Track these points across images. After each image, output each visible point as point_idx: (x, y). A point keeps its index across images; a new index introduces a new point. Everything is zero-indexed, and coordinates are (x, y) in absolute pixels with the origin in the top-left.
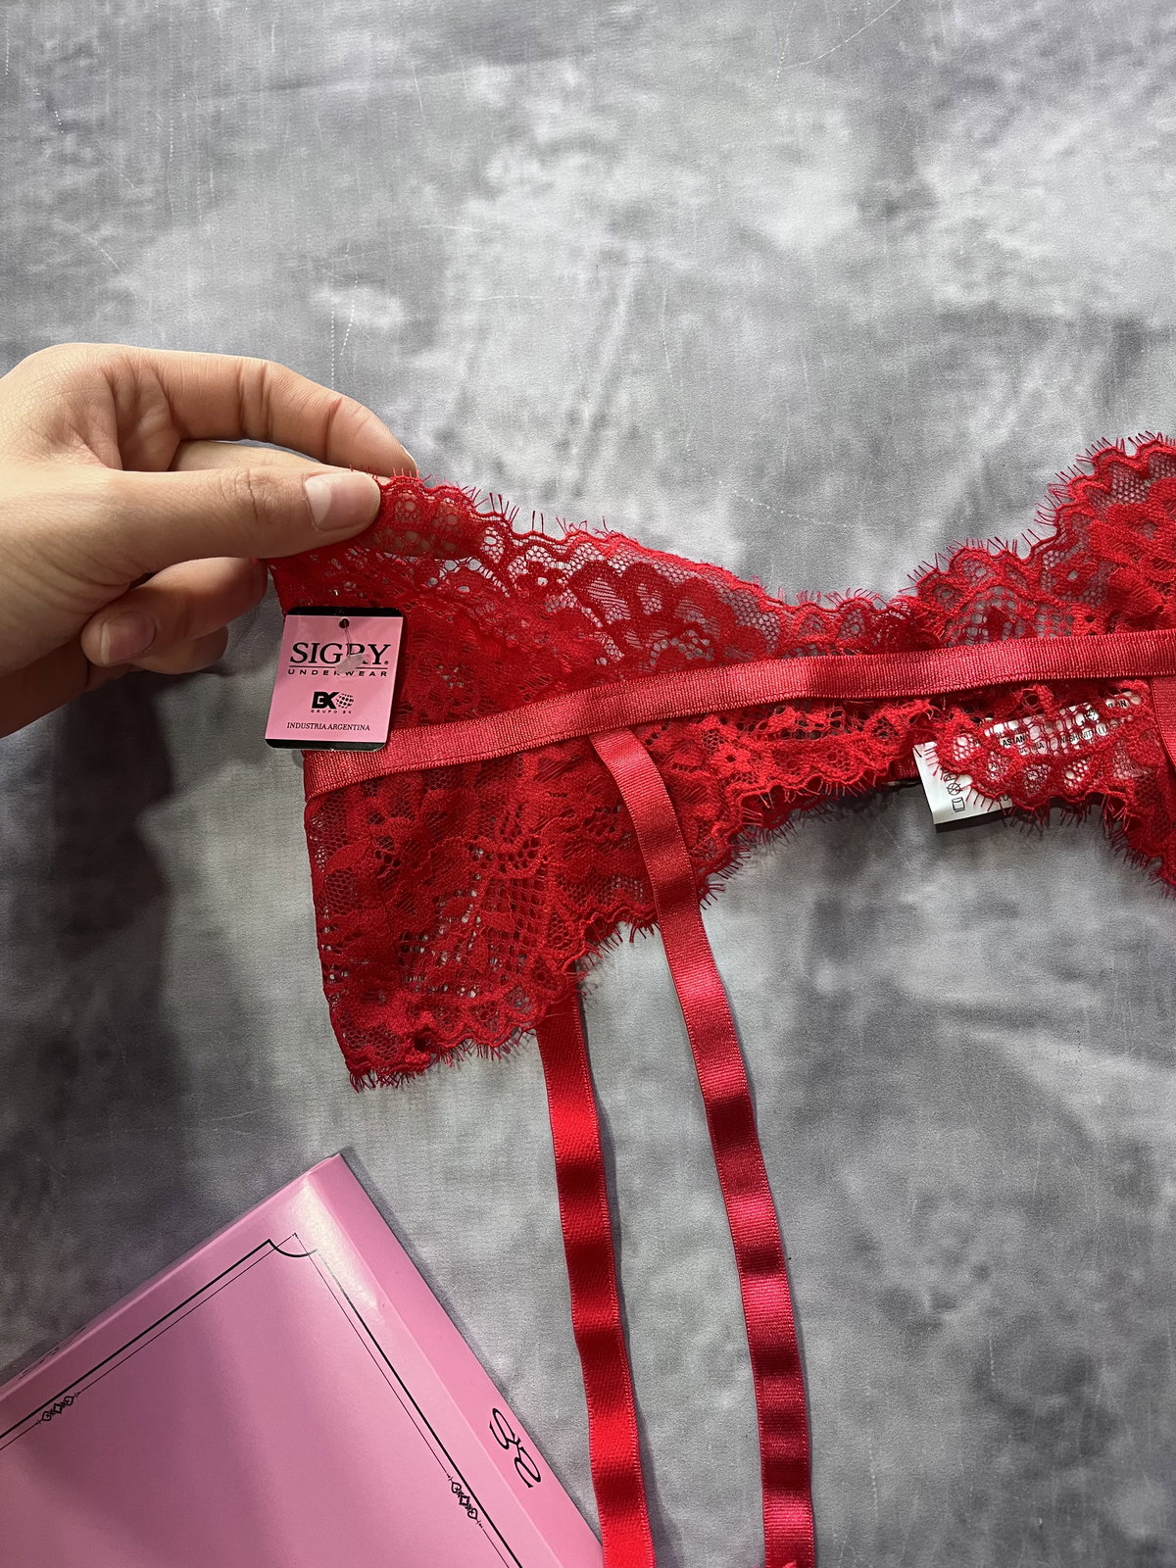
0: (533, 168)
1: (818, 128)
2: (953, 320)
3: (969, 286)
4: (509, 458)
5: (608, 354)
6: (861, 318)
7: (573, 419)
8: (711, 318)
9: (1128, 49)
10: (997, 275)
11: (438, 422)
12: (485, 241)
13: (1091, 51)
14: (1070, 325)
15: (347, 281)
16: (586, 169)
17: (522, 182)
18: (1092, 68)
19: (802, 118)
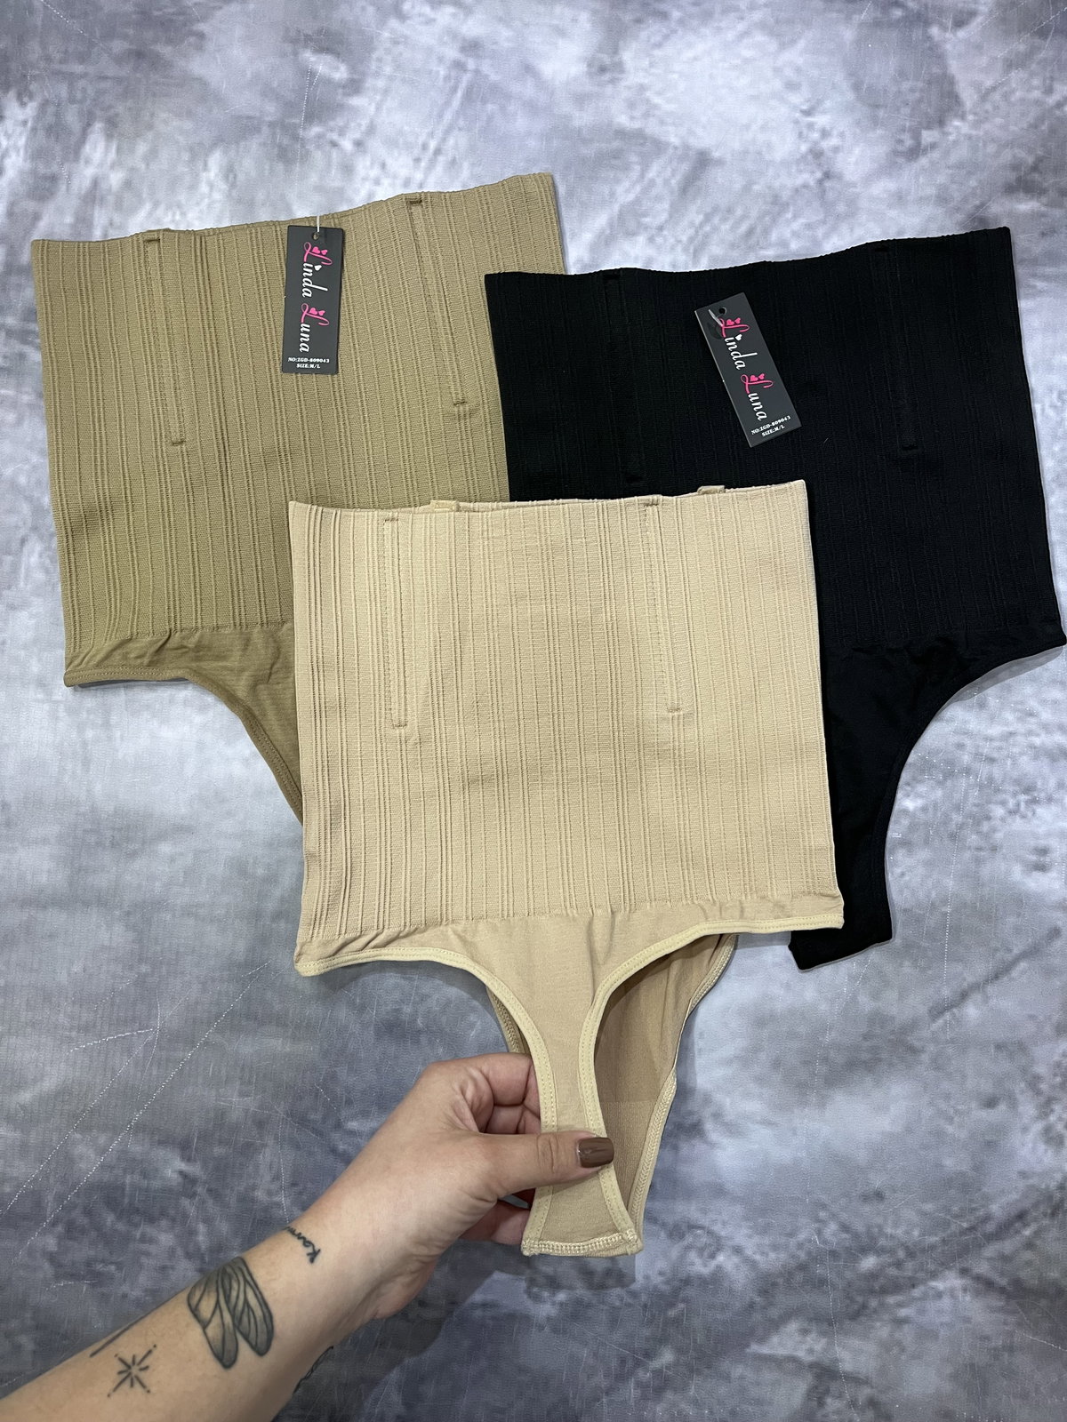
0: (427, 10)
1: (575, 20)
2: (621, 134)
3: (632, 118)
4: (389, 162)
5: (448, 117)
6: (577, 123)
7: (425, 147)
8: (503, 108)
9: (737, 9)
10: (646, 115)
11: (357, 135)
12: (396, 42)
13: (718, 8)
14: (676, 148)
15: (321, 50)
16: (454, 15)
17: (420, 15)
18: (716, 16)
19: (568, 13)
